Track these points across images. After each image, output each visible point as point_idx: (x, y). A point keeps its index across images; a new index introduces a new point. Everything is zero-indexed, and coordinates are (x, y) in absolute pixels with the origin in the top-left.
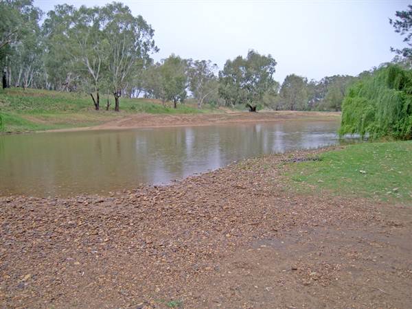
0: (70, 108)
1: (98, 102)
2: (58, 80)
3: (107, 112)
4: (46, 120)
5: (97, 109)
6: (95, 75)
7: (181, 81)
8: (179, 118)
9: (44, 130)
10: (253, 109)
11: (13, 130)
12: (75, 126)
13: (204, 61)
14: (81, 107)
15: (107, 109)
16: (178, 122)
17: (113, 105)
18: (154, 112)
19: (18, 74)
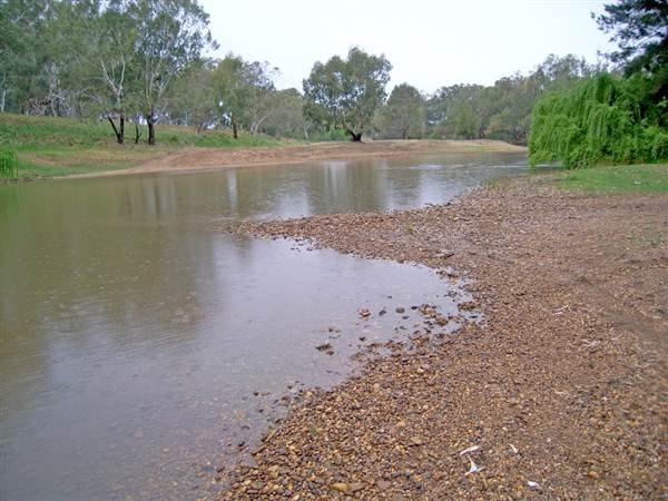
0: (77, 141)
1: (122, 131)
2: (32, 96)
3: (137, 147)
4: (53, 160)
5: (120, 141)
6: (117, 88)
8: (254, 153)
9: (63, 175)
10: (357, 138)
13: (257, 64)
14: (93, 140)
15: (137, 142)
16: (257, 159)
17: (145, 136)
18: (210, 145)
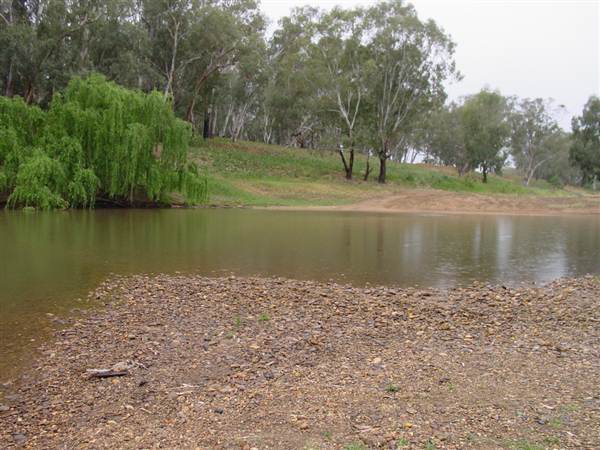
0: (305, 173)
1: (351, 165)
2: (286, 127)
3: (365, 183)
4: (267, 190)
5: (349, 176)
6: (350, 120)
7: (498, 134)
8: (493, 200)
9: (265, 205)
11: (218, 203)
12: (314, 203)
13: (539, 101)
14: (321, 173)
15: (366, 179)
16: (491, 208)
17: (376, 172)
18: (446, 188)
19: (225, 117)
